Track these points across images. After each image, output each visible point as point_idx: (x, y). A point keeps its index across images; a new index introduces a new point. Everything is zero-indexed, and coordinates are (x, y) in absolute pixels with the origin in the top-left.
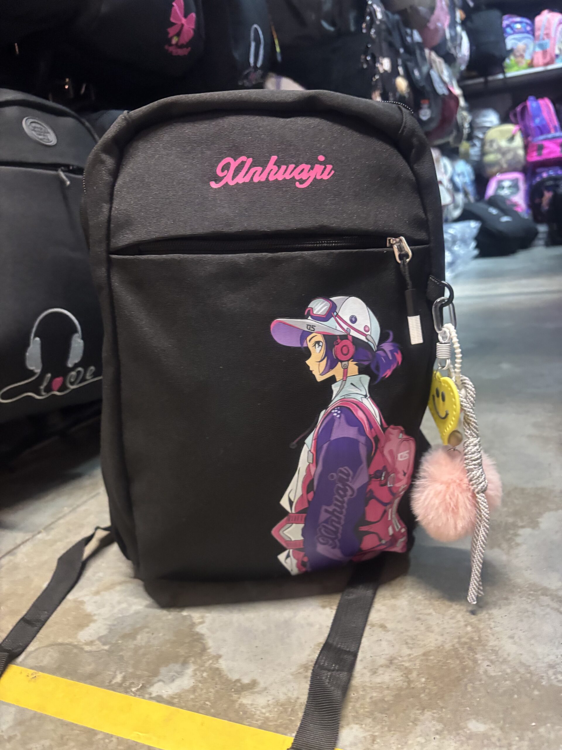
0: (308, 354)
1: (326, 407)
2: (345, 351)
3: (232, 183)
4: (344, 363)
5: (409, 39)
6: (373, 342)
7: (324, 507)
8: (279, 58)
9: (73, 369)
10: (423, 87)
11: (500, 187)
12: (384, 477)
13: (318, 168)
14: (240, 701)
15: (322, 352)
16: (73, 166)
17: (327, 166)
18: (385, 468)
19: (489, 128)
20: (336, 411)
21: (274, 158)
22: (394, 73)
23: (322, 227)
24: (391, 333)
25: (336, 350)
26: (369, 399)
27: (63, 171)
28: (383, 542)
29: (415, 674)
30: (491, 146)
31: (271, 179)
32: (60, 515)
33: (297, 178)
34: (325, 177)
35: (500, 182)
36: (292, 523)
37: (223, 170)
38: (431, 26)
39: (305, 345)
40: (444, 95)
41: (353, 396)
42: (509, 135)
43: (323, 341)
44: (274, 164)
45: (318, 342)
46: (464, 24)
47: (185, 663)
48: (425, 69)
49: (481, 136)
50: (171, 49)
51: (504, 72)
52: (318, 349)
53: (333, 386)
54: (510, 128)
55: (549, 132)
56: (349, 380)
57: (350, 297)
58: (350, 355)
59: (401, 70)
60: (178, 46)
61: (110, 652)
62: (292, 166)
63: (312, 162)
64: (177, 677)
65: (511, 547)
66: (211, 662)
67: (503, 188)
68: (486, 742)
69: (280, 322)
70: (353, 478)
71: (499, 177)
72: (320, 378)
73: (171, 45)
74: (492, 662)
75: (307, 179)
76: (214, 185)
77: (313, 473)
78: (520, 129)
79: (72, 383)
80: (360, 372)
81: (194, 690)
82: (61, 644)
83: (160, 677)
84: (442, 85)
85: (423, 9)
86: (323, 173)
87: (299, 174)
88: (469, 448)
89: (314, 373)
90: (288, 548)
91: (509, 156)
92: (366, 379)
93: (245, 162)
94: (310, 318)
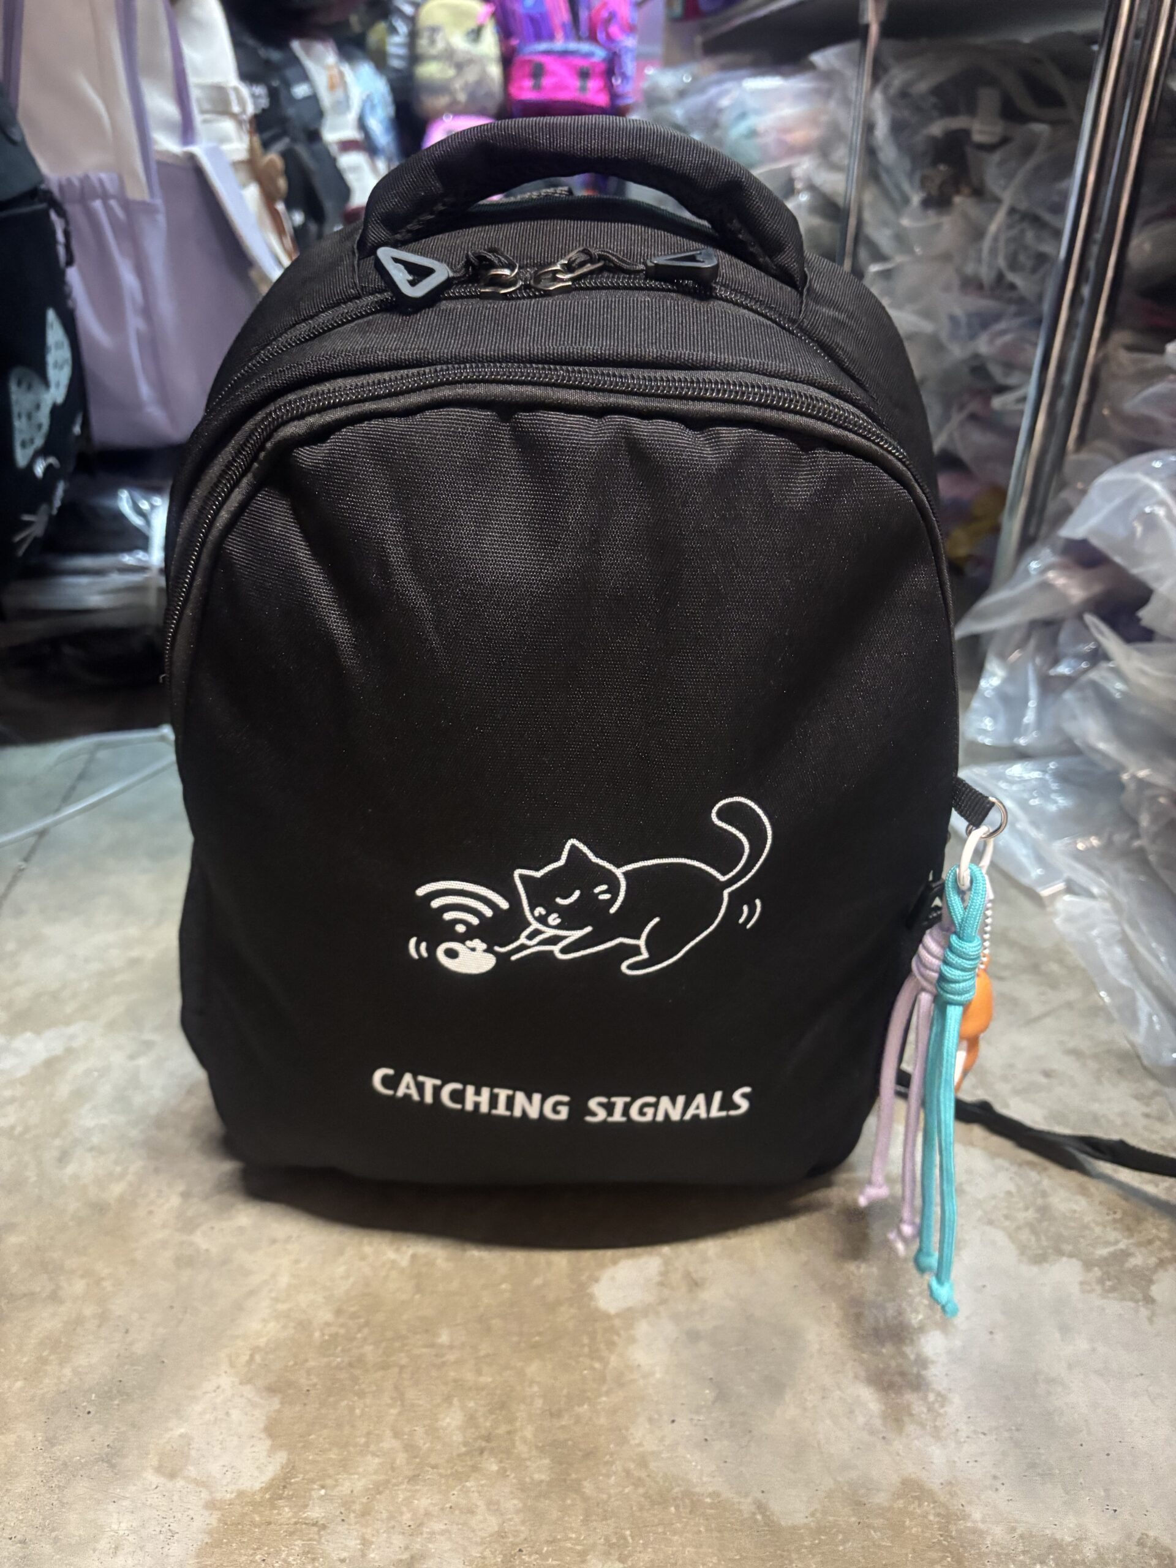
30: (432, 42)
42: (472, 24)
49: (408, 9)
54: (474, 6)
55: (551, 37)
71: (448, 121)
78: (494, 14)
91: (471, 75)
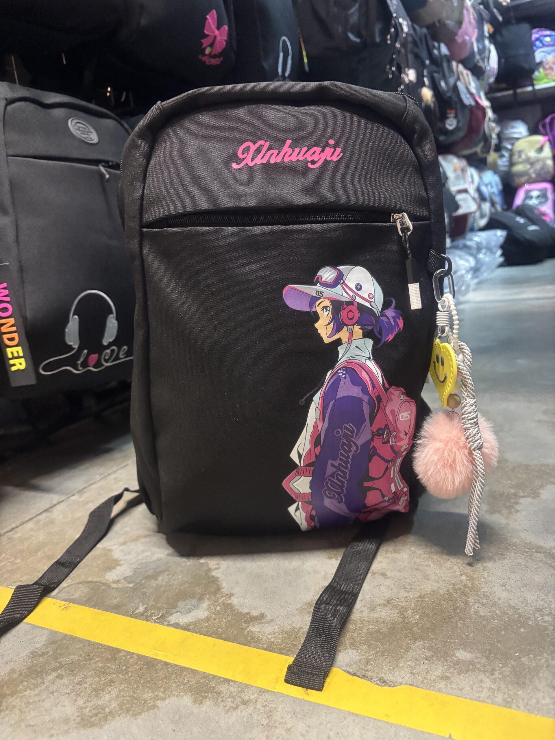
0: (316, 317)
1: (332, 367)
2: (350, 315)
3: (251, 164)
4: (349, 327)
5: (436, 52)
6: (377, 309)
7: (330, 462)
8: (307, 68)
9: (108, 347)
10: (450, 97)
11: (528, 196)
12: (386, 435)
13: (329, 151)
14: (248, 629)
15: (329, 316)
16: (112, 162)
17: (336, 148)
18: (387, 427)
19: (518, 139)
20: (342, 371)
21: (289, 142)
22: (420, 83)
23: (331, 203)
24: (394, 301)
25: (343, 315)
26: (372, 361)
27: (104, 167)
28: (386, 498)
29: (409, 612)
30: (520, 156)
31: (286, 160)
32: (93, 481)
33: (309, 159)
34: (335, 158)
35: (528, 192)
36: (301, 476)
37: (243, 153)
38: (459, 40)
39: (314, 310)
40: (470, 105)
41: (357, 358)
42: (538, 146)
43: (330, 306)
44: (289, 147)
45: (325, 307)
46: (492, 38)
47: (201, 599)
48: (452, 81)
49: (509, 147)
50: (204, 59)
51: (533, 85)
52: (326, 313)
53: (339, 348)
54: (539, 139)
56: (355, 343)
57: (356, 266)
58: (355, 320)
59: (426, 80)
60: (211, 56)
61: (134, 589)
62: (305, 149)
63: (323, 146)
64: (193, 610)
65: (510, 513)
66: (224, 598)
67: (531, 198)
68: (471, 667)
69: (291, 288)
70: (356, 435)
71: (527, 187)
72: (327, 341)
73: (204, 55)
74: (483, 604)
75: (318, 161)
76: (235, 166)
77: (320, 429)
78: (549, 140)
79: (107, 361)
80: (365, 336)
81: (208, 619)
82: (91, 582)
83: (178, 609)
84: (468, 96)
85: (450, 23)
86: (332, 155)
87: (311, 156)
88: (466, 408)
89: (321, 335)
90: (297, 500)
91: (538, 166)
92: (370, 342)
93: (264, 145)
94: (318, 285)
